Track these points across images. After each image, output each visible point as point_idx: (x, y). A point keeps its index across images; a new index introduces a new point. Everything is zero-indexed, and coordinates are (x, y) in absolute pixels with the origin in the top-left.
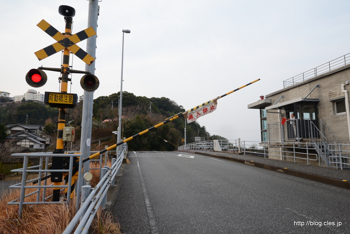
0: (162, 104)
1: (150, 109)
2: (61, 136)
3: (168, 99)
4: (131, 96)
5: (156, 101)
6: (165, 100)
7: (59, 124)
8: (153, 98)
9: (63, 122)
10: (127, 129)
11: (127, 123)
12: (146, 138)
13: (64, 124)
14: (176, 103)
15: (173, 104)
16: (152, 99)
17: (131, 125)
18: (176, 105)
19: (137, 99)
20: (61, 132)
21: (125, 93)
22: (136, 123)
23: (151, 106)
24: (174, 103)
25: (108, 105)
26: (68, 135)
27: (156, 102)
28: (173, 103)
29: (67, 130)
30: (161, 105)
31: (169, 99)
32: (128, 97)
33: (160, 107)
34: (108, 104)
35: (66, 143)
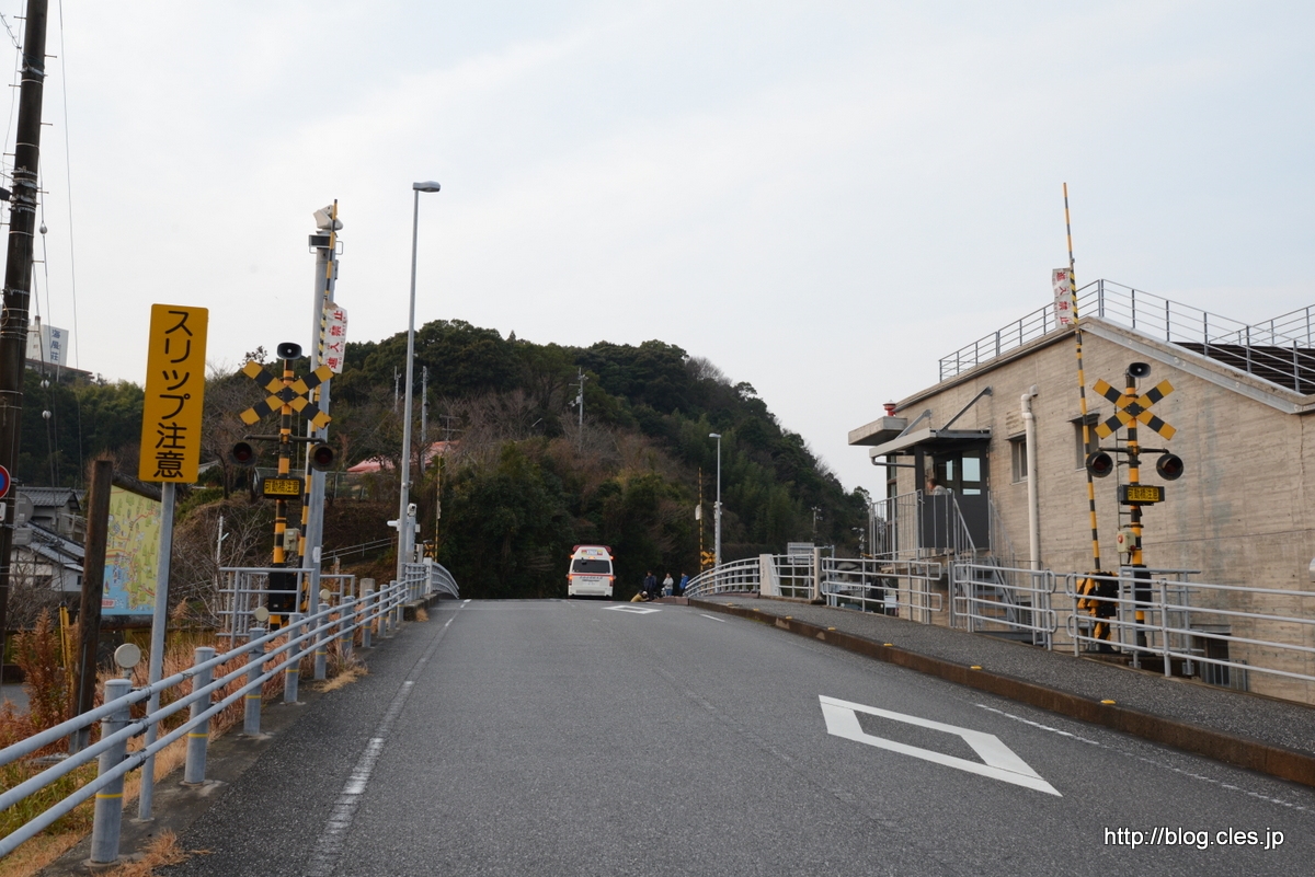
0: (644, 377)
1: (578, 406)
2: (281, 543)
3: (677, 352)
4: (487, 345)
5: (614, 360)
6: (660, 357)
7: (277, 525)
8: (604, 347)
9: (283, 521)
10: (460, 506)
11: (460, 480)
12: (545, 549)
13: (284, 525)
14: (716, 373)
15: (704, 375)
16: (594, 352)
17: (479, 489)
18: (716, 378)
19: (515, 360)
20: (281, 537)
21: (458, 332)
22: (500, 480)
23: (581, 390)
24: (709, 368)
25: (378, 389)
26: (291, 542)
27: (617, 367)
28: (702, 372)
29: (290, 533)
30: (641, 380)
31: (682, 352)
32: (470, 347)
33: (633, 392)
34: (378, 381)
35: (287, 553)
